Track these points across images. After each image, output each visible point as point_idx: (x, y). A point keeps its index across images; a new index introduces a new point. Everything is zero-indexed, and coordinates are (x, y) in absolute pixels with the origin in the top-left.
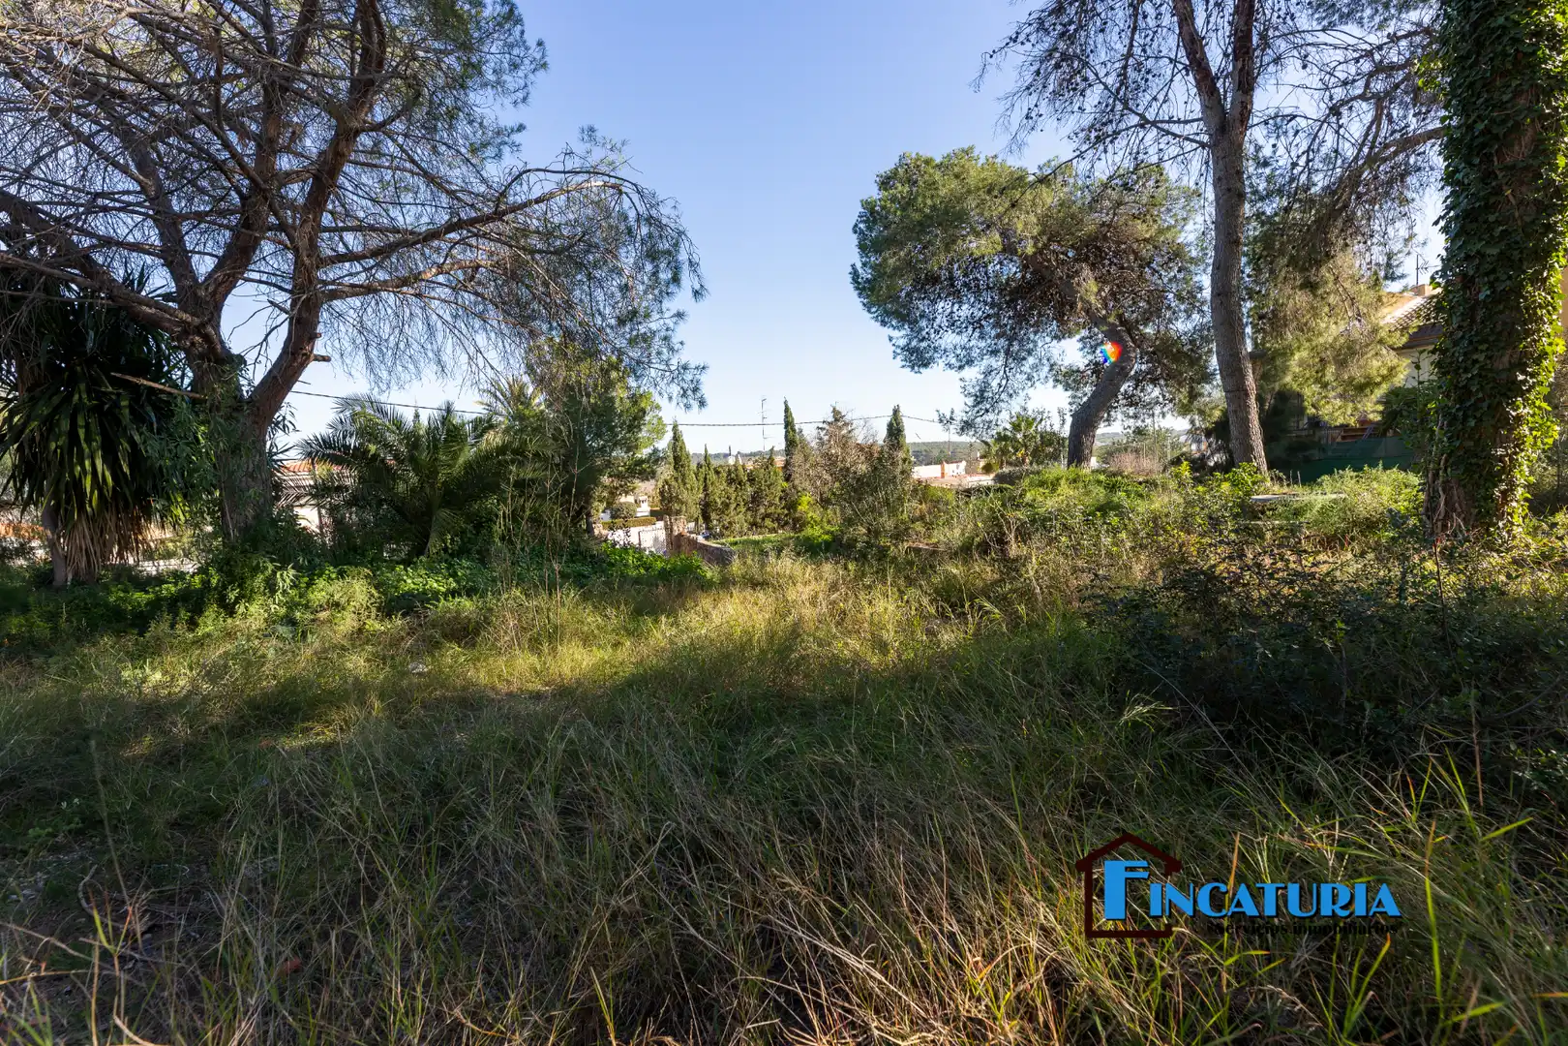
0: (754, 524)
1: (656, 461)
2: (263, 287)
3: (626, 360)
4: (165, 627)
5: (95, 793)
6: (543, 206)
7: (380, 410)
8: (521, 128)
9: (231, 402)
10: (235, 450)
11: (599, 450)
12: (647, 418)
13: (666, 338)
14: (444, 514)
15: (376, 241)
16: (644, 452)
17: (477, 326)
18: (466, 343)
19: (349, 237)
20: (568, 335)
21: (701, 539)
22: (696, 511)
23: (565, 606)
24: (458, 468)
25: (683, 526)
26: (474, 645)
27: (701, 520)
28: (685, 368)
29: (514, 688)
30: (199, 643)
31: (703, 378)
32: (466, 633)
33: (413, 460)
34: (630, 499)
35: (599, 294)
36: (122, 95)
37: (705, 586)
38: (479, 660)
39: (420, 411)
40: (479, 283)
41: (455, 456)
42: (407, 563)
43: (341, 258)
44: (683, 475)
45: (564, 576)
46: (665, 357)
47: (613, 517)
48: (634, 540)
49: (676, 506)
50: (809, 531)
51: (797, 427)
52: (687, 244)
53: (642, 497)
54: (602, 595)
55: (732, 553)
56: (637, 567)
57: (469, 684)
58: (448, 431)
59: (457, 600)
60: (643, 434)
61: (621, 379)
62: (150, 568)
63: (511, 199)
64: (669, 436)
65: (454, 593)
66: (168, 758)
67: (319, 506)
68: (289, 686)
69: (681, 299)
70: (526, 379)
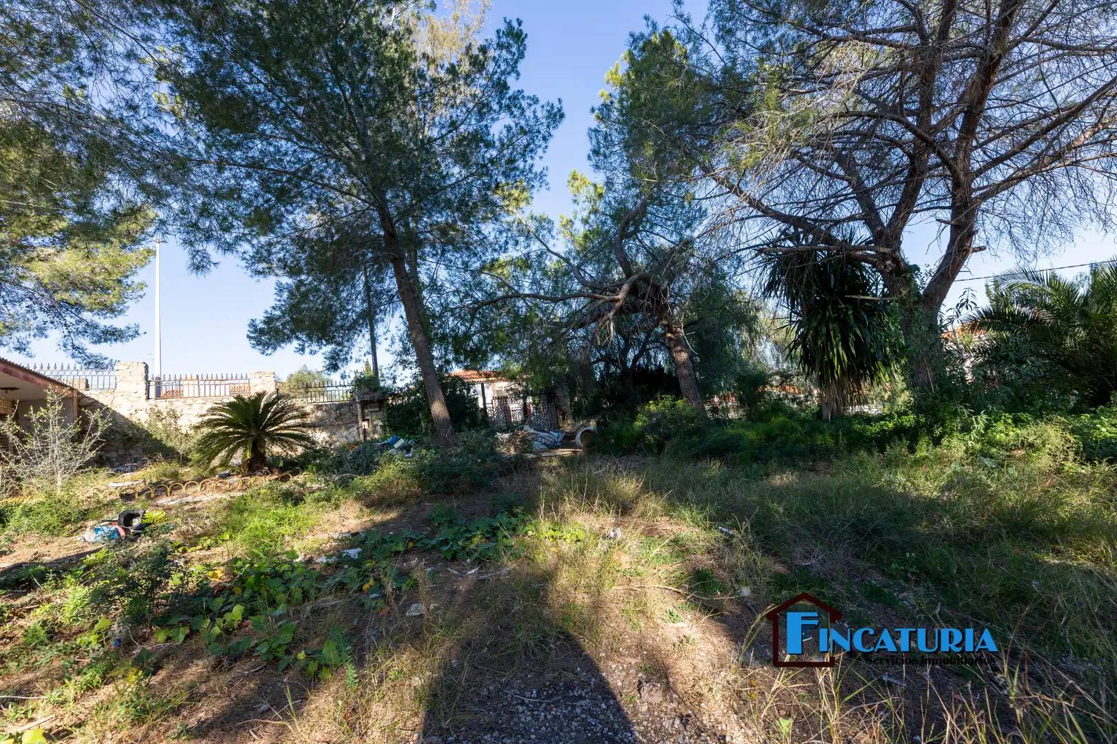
4: (896, 449)
9: (913, 298)
30: (919, 461)
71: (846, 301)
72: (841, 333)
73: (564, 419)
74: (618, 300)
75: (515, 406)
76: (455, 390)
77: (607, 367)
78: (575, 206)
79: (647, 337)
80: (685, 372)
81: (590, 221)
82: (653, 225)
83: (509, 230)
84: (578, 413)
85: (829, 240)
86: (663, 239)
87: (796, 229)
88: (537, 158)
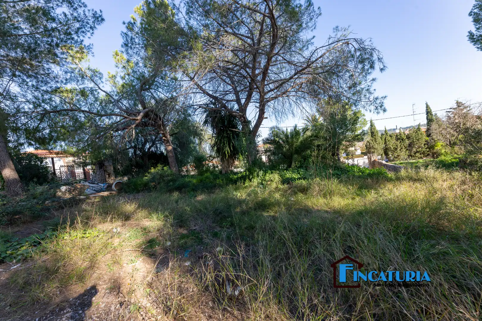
0: (410, 156)
1: (364, 134)
2: (254, 103)
3: (351, 100)
4: (240, 183)
5: (232, 218)
6: (322, 58)
7: (279, 129)
8: (314, 37)
9: (249, 132)
10: (250, 143)
11: (341, 133)
12: (360, 120)
13: (368, 90)
14: (296, 156)
15: (277, 84)
16: (359, 132)
17: (302, 101)
18: (300, 106)
19: (271, 85)
20: (330, 97)
21: (384, 162)
22: (382, 152)
23: (333, 184)
24: (298, 143)
25: (376, 157)
26: (306, 194)
27: (384, 155)
28: (377, 99)
29: (319, 208)
30: (246, 187)
31: (385, 101)
32: (304, 190)
33: (287, 141)
34: (353, 149)
35: (341, 81)
36: (229, 69)
37: (390, 180)
38: (308, 198)
39: (288, 128)
40: (303, 88)
41: (298, 140)
42: (287, 170)
43: (269, 91)
44: (375, 139)
45: (333, 175)
46: (367, 97)
47: (347, 155)
48: (356, 163)
49: (373, 150)
50: (443, 158)
51: (433, 113)
52: (377, 52)
53: (358, 147)
54: (346, 182)
55: (400, 167)
56: (359, 172)
57: (306, 206)
58: (296, 133)
59: (301, 181)
60: (358, 126)
61: (350, 108)
62: (235, 170)
63: (312, 60)
64: (368, 125)
65: (300, 179)
66: (243, 213)
67: (266, 155)
68: (264, 200)
69: (375, 73)
70: (317, 114)
71: (230, 131)
72: (228, 142)
73: (109, 177)
74: (137, 120)
75: (79, 171)
76: (30, 162)
77: (135, 152)
78: (117, 69)
79: (156, 139)
80: (171, 154)
81: (126, 78)
82: (158, 87)
83: (72, 72)
84: (117, 173)
85: (225, 106)
86: (162, 94)
87: (215, 101)
88: (86, 37)
